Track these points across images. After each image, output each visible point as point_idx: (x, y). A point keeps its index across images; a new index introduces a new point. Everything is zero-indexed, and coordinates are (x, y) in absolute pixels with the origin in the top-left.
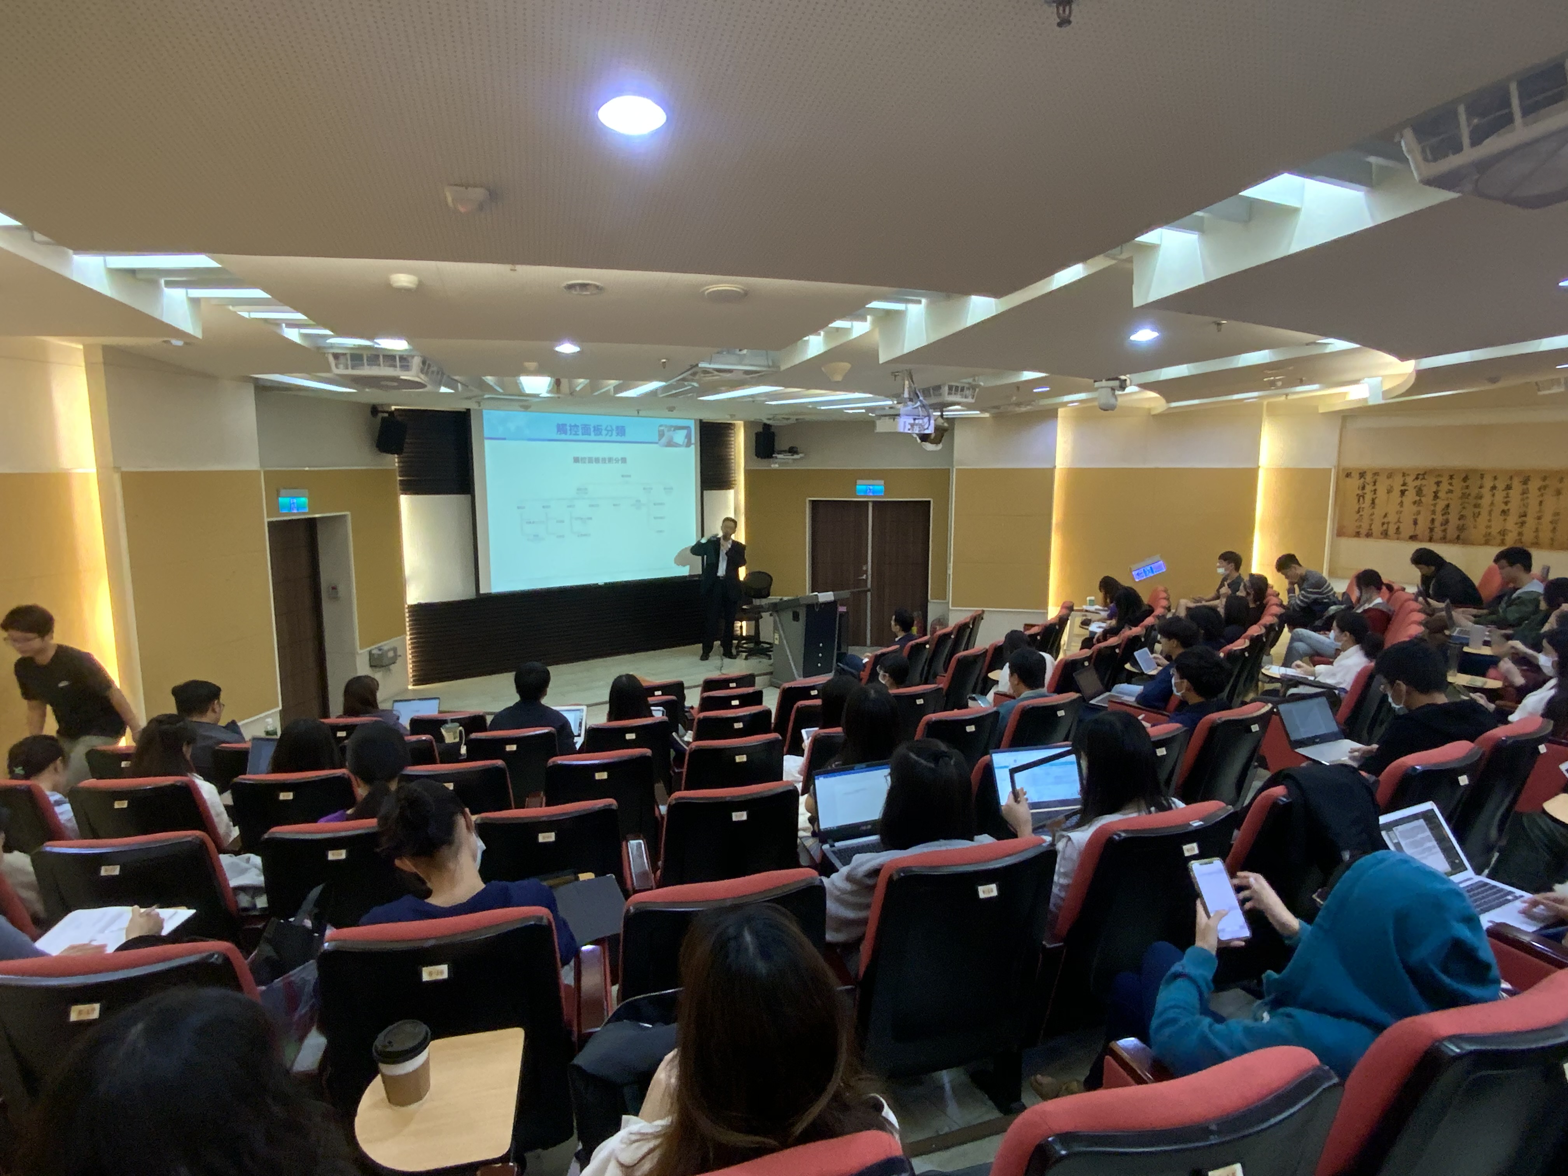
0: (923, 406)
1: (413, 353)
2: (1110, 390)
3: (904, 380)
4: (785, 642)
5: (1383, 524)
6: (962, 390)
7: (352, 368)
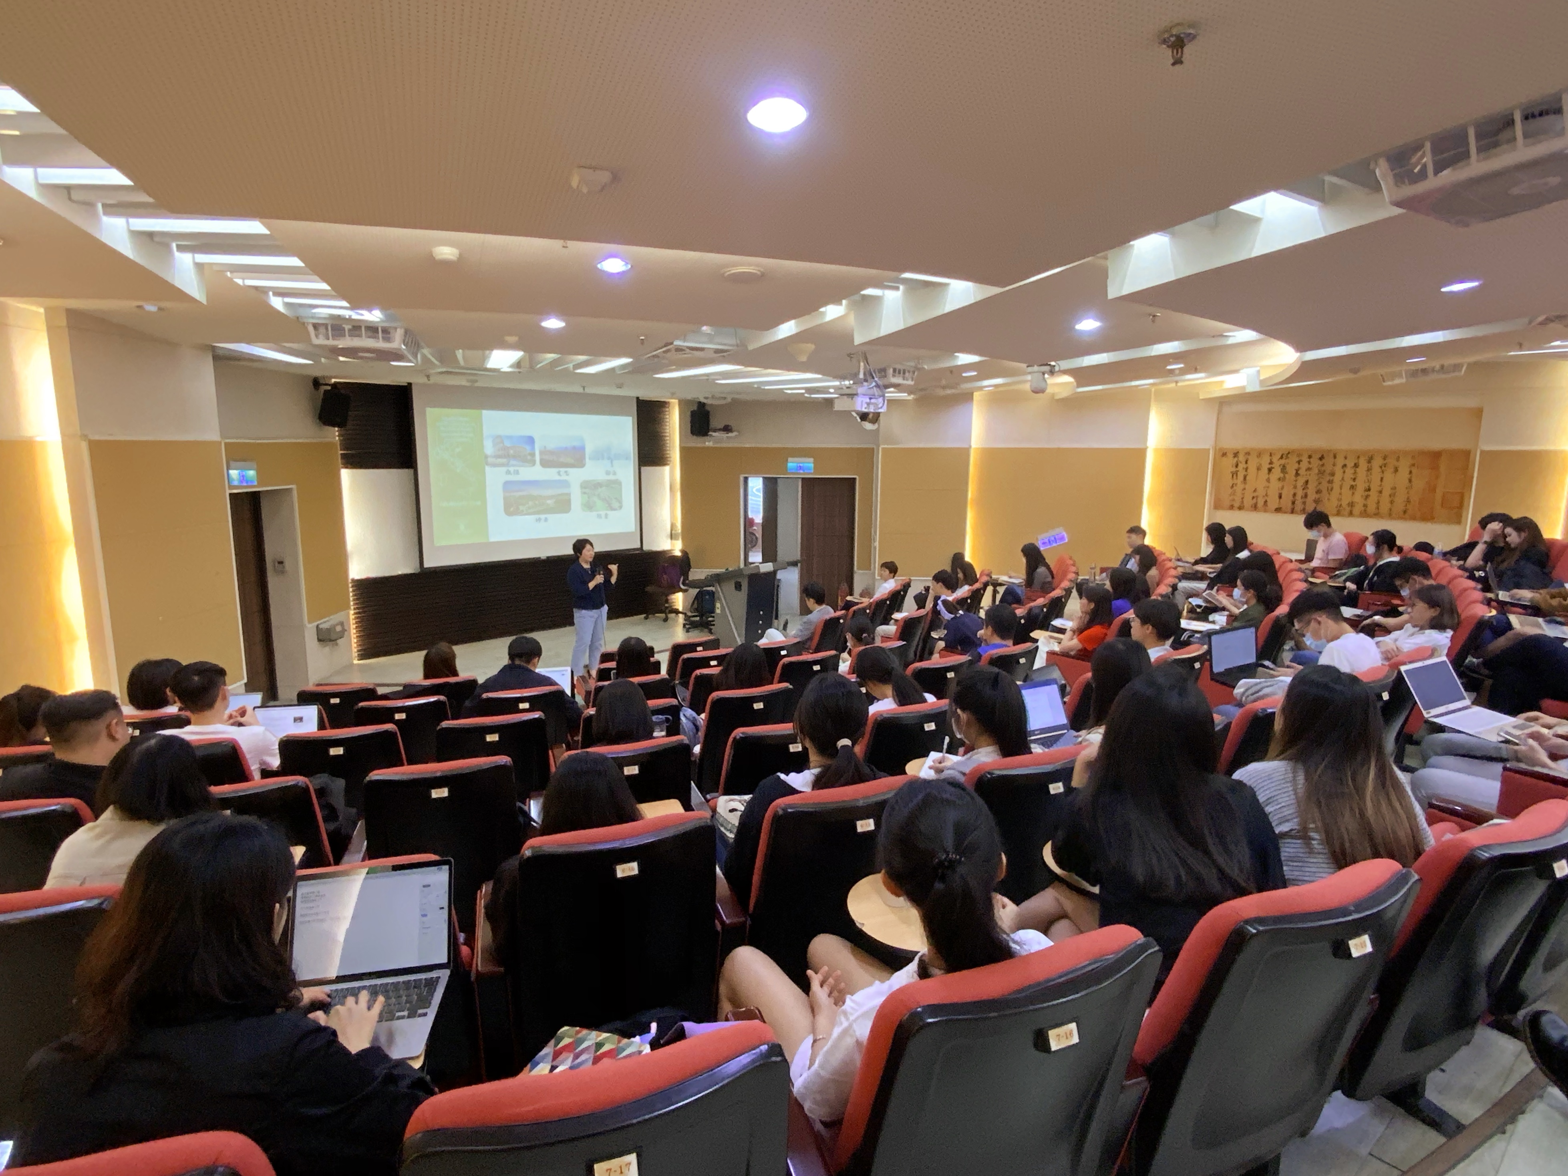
0: (878, 386)
1: (392, 324)
2: (1040, 374)
3: (859, 362)
4: (728, 611)
5: (1253, 498)
6: (904, 373)
7: (333, 339)
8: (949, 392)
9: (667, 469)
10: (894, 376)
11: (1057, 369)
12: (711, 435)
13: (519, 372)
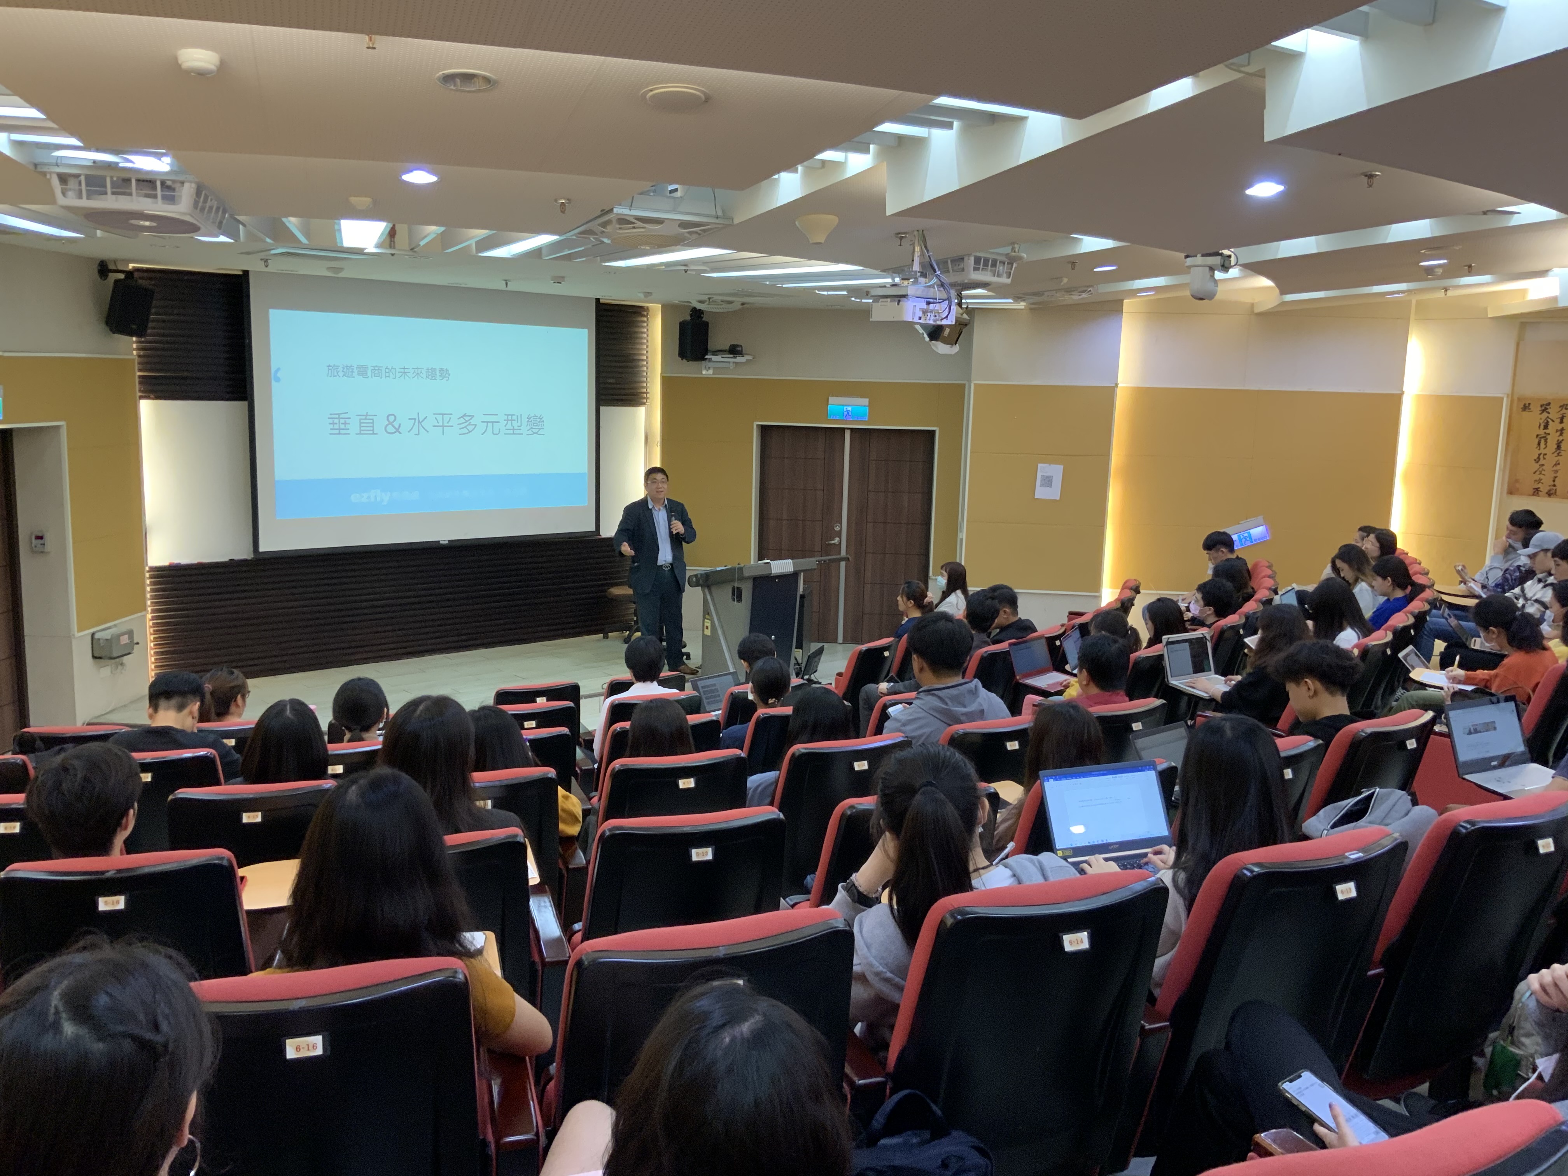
0: (942, 285)
1: (181, 178)
2: (1207, 269)
3: (913, 245)
4: (720, 632)
6: (994, 265)
7: (88, 198)
8: (1076, 298)
9: (641, 410)
10: (976, 269)
11: (1233, 261)
12: (710, 360)
13: (393, 255)
